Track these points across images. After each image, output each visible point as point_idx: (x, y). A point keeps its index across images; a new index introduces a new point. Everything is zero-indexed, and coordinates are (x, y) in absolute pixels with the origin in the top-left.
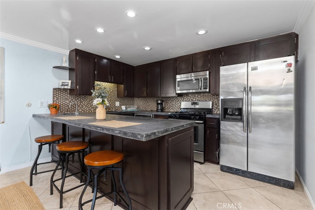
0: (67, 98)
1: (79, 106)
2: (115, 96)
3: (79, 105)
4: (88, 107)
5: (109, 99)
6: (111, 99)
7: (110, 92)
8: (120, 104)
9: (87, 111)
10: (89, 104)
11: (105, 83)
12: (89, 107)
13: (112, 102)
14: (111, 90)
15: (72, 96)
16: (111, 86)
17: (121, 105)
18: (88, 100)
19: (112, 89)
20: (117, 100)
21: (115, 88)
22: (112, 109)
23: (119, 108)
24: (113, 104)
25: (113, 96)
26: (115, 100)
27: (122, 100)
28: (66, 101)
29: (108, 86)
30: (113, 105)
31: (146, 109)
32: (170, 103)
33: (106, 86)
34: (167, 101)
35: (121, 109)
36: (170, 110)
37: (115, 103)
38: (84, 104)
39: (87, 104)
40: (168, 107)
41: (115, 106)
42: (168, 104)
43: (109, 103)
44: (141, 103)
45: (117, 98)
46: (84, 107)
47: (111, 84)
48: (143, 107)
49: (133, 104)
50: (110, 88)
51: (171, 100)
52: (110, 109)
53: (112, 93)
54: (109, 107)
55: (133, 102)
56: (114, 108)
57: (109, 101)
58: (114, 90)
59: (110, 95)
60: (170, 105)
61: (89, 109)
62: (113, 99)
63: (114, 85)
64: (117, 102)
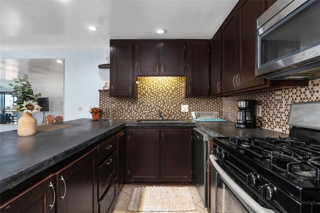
0: (113, 101)
1: (126, 111)
2: (181, 96)
3: (126, 109)
4: (137, 112)
5: (170, 102)
7: (171, 90)
8: (190, 108)
9: (137, 118)
10: (139, 109)
11: (162, 77)
12: (139, 112)
13: (174, 105)
14: (173, 88)
15: (119, 99)
16: (173, 81)
17: (191, 110)
18: (139, 103)
19: (174, 85)
20: (184, 103)
21: (181, 84)
22: (174, 115)
23: (189, 116)
24: (177, 108)
25: (176, 96)
26: (181, 101)
28: (112, 105)
29: (167, 81)
30: (177, 110)
31: (235, 120)
32: (274, 107)
33: (165, 82)
34: (267, 103)
35: (192, 117)
36: (274, 126)
37: (181, 106)
38: (133, 108)
39: (136, 108)
40: (269, 119)
41: (180, 112)
42: (269, 110)
43: (170, 106)
44: (229, 107)
45: (183, 99)
46: (133, 113)
47: (173, 78)
48: (232, 115)
49: (218, 108)
50: (172, 84)
51: (277, 98)
52: (171, 115)
53: (175, 91)
54: (169, 113)
55: (218, 105)
56: (177, 114)
57: (170, 104)
58: (178, 86)
59: (171, 95)
60: (274, 112)
61: (140, 115)
62: (176, 101)
63: (179, 78)
64: (185, 105)
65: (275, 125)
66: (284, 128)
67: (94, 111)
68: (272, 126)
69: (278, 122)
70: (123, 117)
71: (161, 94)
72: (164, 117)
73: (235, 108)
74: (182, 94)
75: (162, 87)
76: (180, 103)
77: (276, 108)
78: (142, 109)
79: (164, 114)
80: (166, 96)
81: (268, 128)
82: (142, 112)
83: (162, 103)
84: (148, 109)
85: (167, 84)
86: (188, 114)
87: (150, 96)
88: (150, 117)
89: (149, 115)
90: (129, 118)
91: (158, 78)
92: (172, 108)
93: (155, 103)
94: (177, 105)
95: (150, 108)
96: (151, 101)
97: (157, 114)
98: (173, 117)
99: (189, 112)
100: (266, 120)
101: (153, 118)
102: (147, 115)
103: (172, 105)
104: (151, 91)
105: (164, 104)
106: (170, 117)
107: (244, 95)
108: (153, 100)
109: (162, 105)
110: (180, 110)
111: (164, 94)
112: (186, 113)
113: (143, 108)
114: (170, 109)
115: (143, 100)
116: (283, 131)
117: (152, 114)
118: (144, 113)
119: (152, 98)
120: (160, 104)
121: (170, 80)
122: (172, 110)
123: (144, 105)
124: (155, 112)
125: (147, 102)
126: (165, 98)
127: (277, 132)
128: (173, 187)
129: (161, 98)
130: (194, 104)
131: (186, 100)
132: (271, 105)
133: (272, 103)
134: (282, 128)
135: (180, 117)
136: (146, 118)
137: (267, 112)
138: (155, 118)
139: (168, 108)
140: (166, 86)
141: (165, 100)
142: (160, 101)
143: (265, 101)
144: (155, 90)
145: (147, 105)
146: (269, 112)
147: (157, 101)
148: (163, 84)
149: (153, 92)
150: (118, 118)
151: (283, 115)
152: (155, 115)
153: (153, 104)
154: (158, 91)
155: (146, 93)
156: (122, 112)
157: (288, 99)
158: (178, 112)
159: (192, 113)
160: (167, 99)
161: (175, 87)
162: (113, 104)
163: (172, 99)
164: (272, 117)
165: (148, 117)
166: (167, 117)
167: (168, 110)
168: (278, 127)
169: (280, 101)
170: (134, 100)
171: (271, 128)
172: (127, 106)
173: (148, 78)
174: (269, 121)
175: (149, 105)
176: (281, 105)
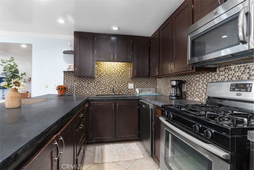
0: (75, 80)
1: (86, 88)
2: (128, 77)
3: (86, 86)
4: (95, 89)
5: (120, 81)
6: (122, 80)
7: (121, 72)
8: (135, 86)
9: (95, 93)
10: (97, 86)
11: (114, 63)
12: (97, 89)
13: (123, 84)
14: (123, 71)
15: (80, 78)
16: (123, 66)
17: (136, 88)
18: (96, 82)
19: (123, 69)
20: (131, 82)
21: (128, 68)
22: (123, 91)
23: (134, 91)
24: (125, 86)
25: (125, 77)
26: (128, 81)
27: (137, 82)
29: (118, 66)
30: (125, 88)
31: (167, 94)
32: (194, 85)
33: (117, 67)
34: (190, 82)
35: (136, 92)
36: (194, 98)
37: (128, 85)
38: (91, 85)
39: (94, 86)
40: (191, 93)
41: (128, 88)
42: (191, 87)
43: (120, 85)
44: (162, 85)
45: (130, 79)
46: (91, 89)
47: (123, 64)
48: (164, 90)
49: (154, 86)
50: (121, 68)
51: (196, 79)
52: (121, 91)
53: (124, 73)
54: (120, 90)
55: (154, 84)
56: (126, 90)
57: (120, 83)
58: (126, 70)
59: (121, 76)
60: (194, 88)
61: (97, 91)
62: (125, 81)
63: (127, 64)
64: (131, 84)
65: (195, 96)
66: (201, 99)
67: (60, 88)
68: (193, 97)
69: (197, 95)
70: (84, 92)
71: (114, 75)
72: (116, 92)
73: (166, 86)
74: (129, 75)
75: (114, 70)
76: (127, 82)
77: (196, 85)
78: (99, 87)
79: (116, 90)
80: (117, 77)
81: (190, 98)
82: (99, 88)
83: (114, 82)
84: (103, 87)
85: (118, 68)
86: (133, 90)
87: (105, 77)
88: (105, 92)
89: (104, 91)
90: (89, 93)
91: (112, 63)
92: (122, 86)
93: (109, 82)
94: (125, 84)
95: (105, 86)
96: (106, 81)
97: (110, 90)
98: (122, 92)
99: (134, 88)
100: (189, 93)
101: (107, 93)
102: (103, 91)
103: (122, 84)
104: (106, 73)
105: (116, 83)
106: (120, 92)
107: (174, 77)
108: (107, 80)
109: (114, 84)
110: (127, 87)
111: (116, 75)
112: (131, 89)
113: (100, 85)
114: (120, 87)
115: (100, 80)
116: (200, 100)
117: (107, 90)
118: (101, 89)
119: (106, 78)
120: (113, 83)
121: (120, 65)
122: (122, 88)
123: (101, 84)
124: (109, 89)
125: (102, 81)
126: (116, 78)
127: (196, 101)
128: (125, 144)
129: (113, 78)
130: (137, 83)
131: (132, 80)
132: (193, 84)
133: (193, 82)
134: (200, 99)
135: (128, 92)
136: (102, 93)
137: (190, 88)
138: (109, 93)
139: (119, 86)
140: (117, 70)
141: (116, 80)
142: (113, 81)
143: (188, 81)
144: (109, 72)
145: (103, 84)
146: (191, 88)
147: (110, 81)
148: (115, 67)
149: (108, 74)
150: (79, 93)
151: (201, 90)
152: (109, 91)
153: (107, 83)
154: (111, 73)
155: (102, 74)
156: (82, 88)
157: (204, 80)
158: (126, 88)
159: (136, 89)
160: (118, 79)
161: (124, 70)
162: (75, 82)
163: (121, 79)
164: (193, 91)
165: (103, 92)
166: (118, 92)
167: (119, 88)
168: (197, 98)
169: (198, 81)
170: (93, 80)
171: (192, 99)
172: (87, 84)
173: (104, 63)
174: (191, 94)
175: (104, 84)
176: (199, 84)
